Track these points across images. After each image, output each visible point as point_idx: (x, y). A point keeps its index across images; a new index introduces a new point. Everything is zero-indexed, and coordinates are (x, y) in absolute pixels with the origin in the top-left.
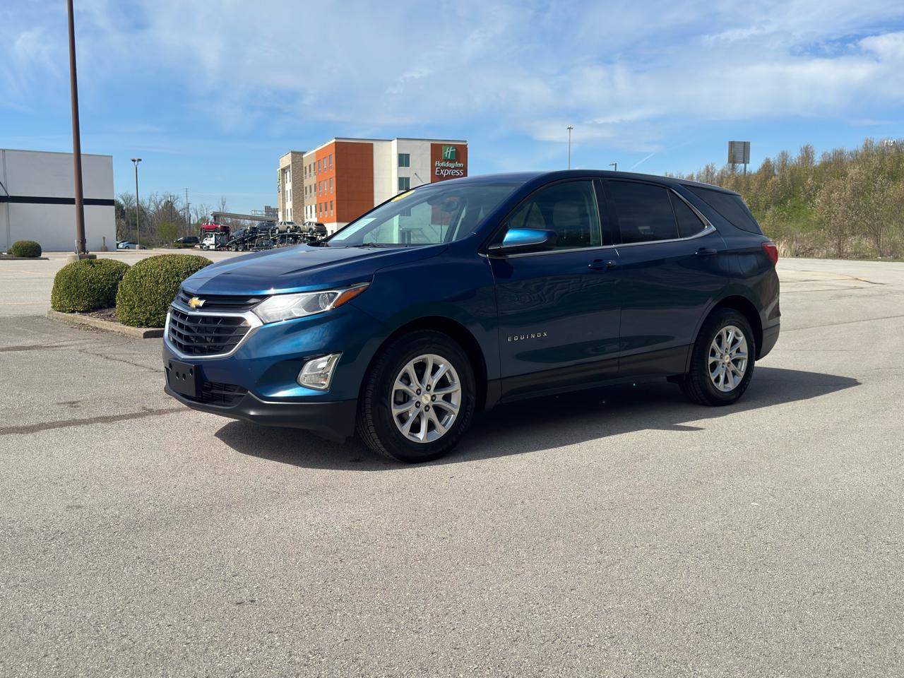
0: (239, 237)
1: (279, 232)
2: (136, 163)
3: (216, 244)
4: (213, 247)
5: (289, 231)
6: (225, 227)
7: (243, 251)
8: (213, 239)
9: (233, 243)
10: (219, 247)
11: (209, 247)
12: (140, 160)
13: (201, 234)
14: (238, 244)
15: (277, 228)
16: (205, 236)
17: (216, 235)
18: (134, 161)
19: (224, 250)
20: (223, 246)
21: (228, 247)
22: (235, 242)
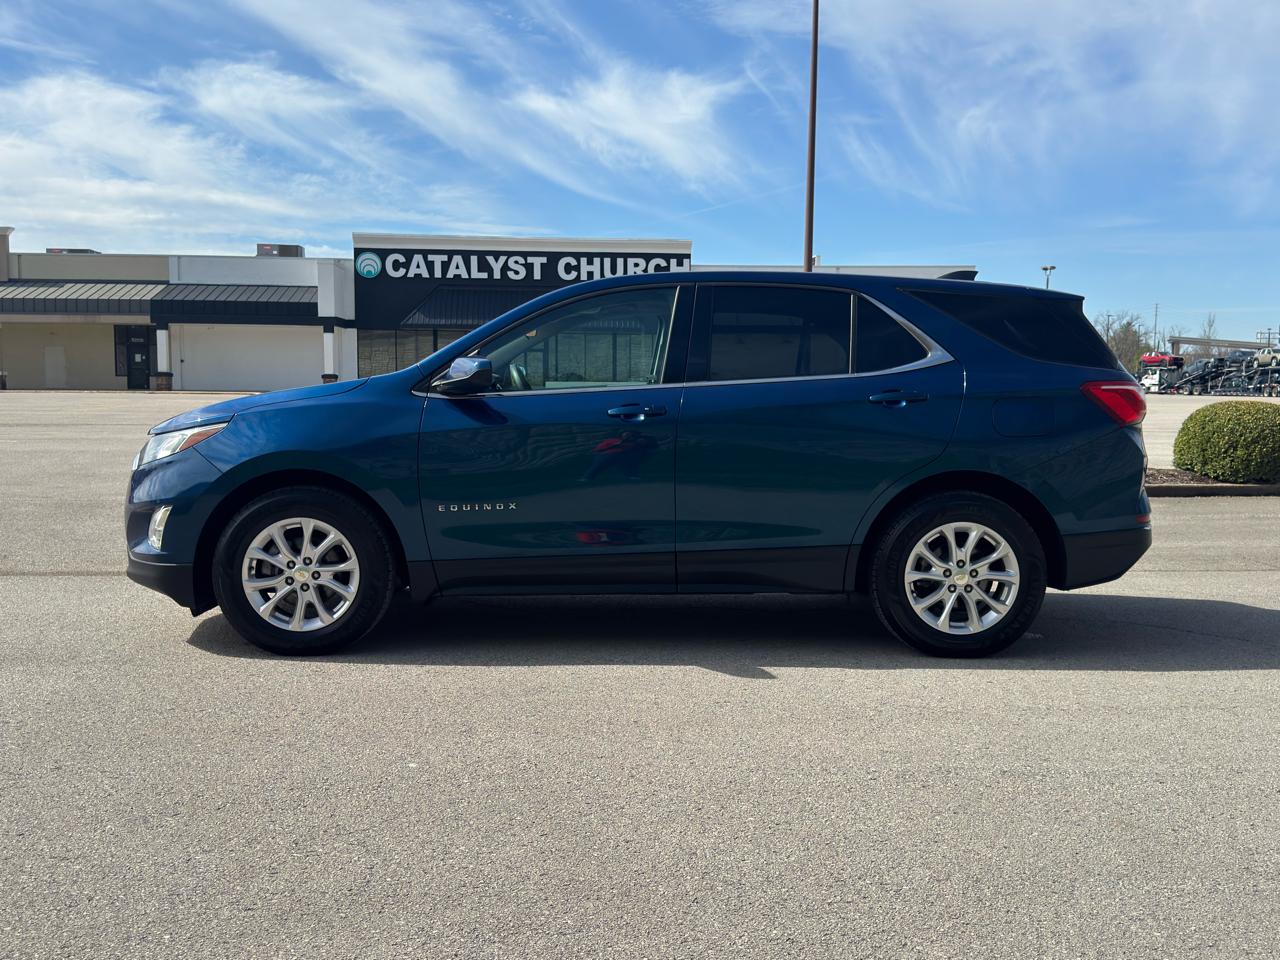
0: (1196, 374)
1: (1259, 366)
2: (1048, 272)
3: (1160, 384)
4: (1155, 389)
5: (1274, 364)
6: (1175, 359)
7: (1200, 394)
8: (1157, 377)
9: (1186, 382)
10: (1164, 389)
11: (1149, 388)
12: (1053, 268)
13: (1139, 370)
14: (1193, 384)
15: (1256, 359)
16: (1146, 372)
17: (1161, 370)
18: (1045, 269)
19: (1173, 394)
20: (1170, 386)
21: (1179, 388)
22: (1189, 381)
